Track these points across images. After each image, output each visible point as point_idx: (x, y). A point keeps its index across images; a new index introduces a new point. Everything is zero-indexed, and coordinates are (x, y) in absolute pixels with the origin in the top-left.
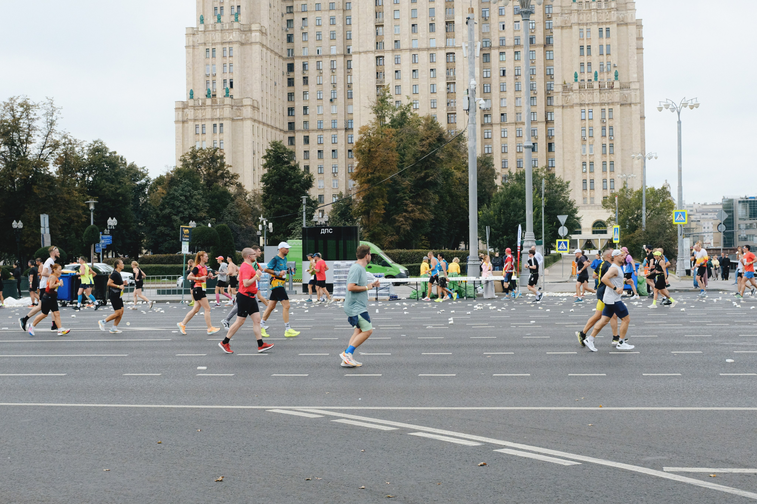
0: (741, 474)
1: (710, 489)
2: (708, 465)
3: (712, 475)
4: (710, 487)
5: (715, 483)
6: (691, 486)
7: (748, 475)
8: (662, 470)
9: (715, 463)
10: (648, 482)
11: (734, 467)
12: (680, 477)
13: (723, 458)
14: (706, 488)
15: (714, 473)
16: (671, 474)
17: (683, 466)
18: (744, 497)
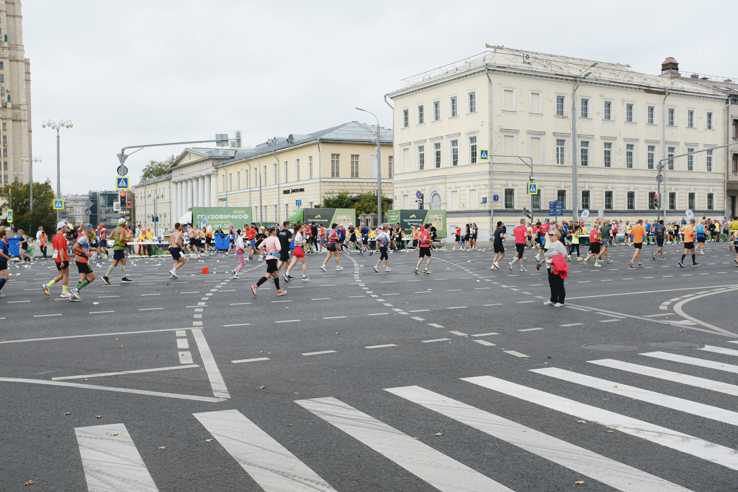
0: (106, 377)
1: (85, 389)
2: (83, 373)
3: (86, 379)
4: (85, 387)
5: (89, 384)
6: (71, 388)
7: (111, 377)
8: (51, 380)
9: (88, 372)
10: (42, 389)
11: (101, 373)
12: (64, 383)
13: (94, 368)
14: (82, 388)
15: (87, 378)
16: (58, 382)
17: (66, 376)
18: (108, 391)
